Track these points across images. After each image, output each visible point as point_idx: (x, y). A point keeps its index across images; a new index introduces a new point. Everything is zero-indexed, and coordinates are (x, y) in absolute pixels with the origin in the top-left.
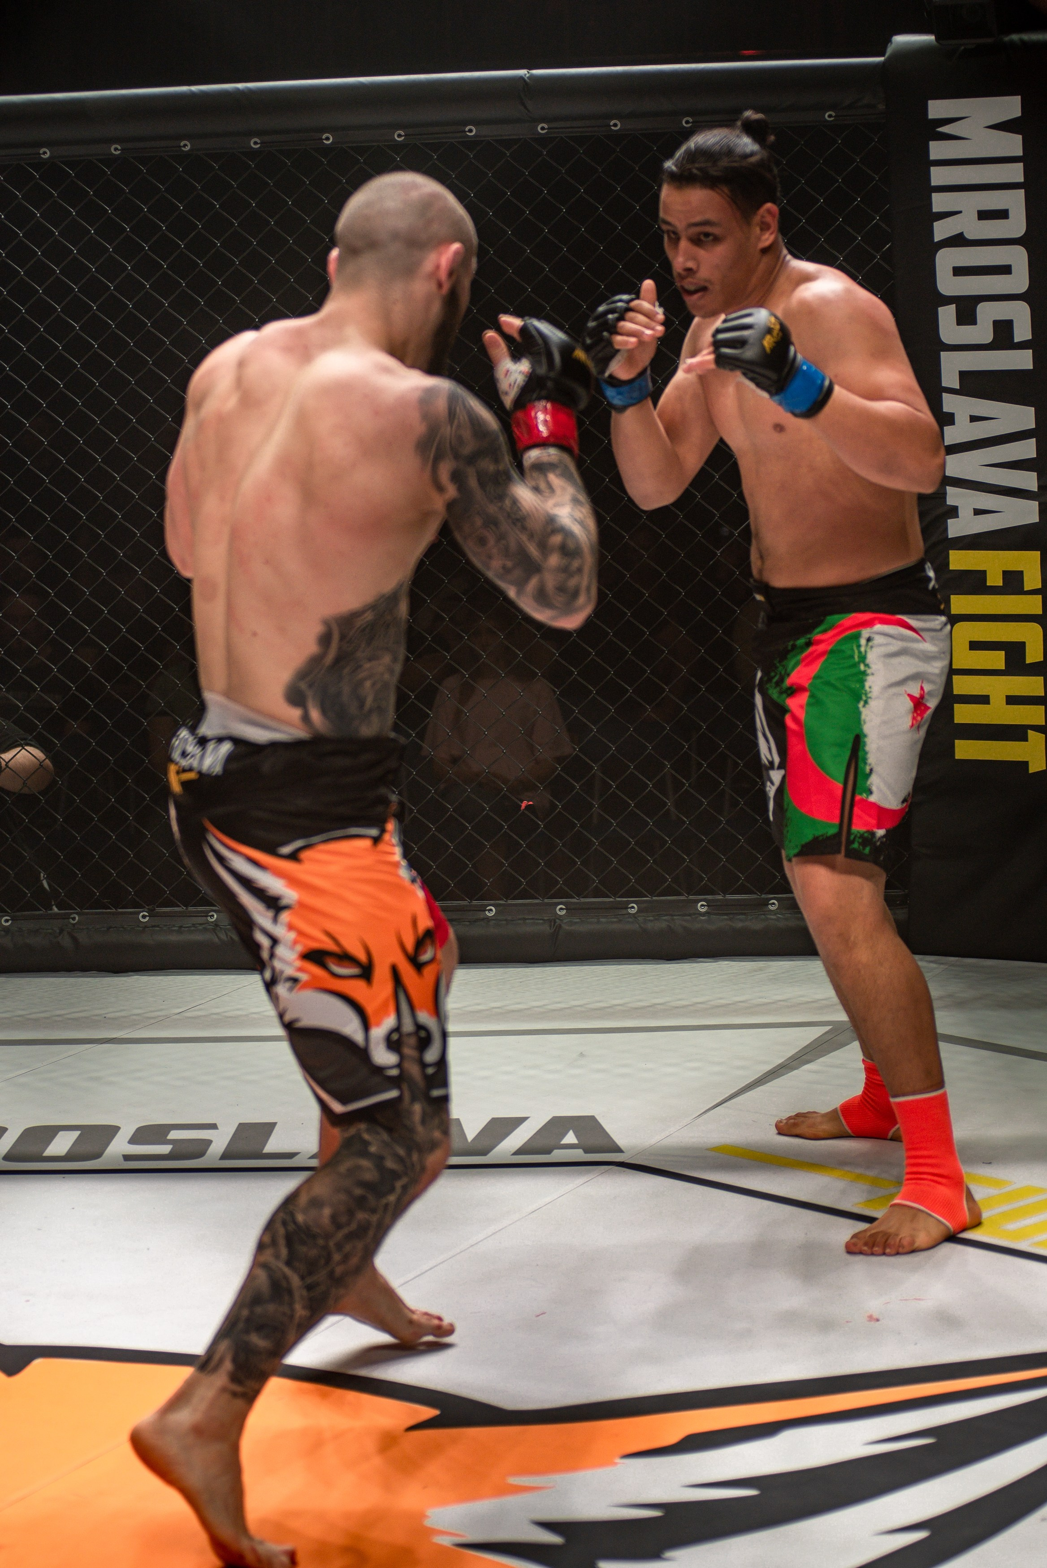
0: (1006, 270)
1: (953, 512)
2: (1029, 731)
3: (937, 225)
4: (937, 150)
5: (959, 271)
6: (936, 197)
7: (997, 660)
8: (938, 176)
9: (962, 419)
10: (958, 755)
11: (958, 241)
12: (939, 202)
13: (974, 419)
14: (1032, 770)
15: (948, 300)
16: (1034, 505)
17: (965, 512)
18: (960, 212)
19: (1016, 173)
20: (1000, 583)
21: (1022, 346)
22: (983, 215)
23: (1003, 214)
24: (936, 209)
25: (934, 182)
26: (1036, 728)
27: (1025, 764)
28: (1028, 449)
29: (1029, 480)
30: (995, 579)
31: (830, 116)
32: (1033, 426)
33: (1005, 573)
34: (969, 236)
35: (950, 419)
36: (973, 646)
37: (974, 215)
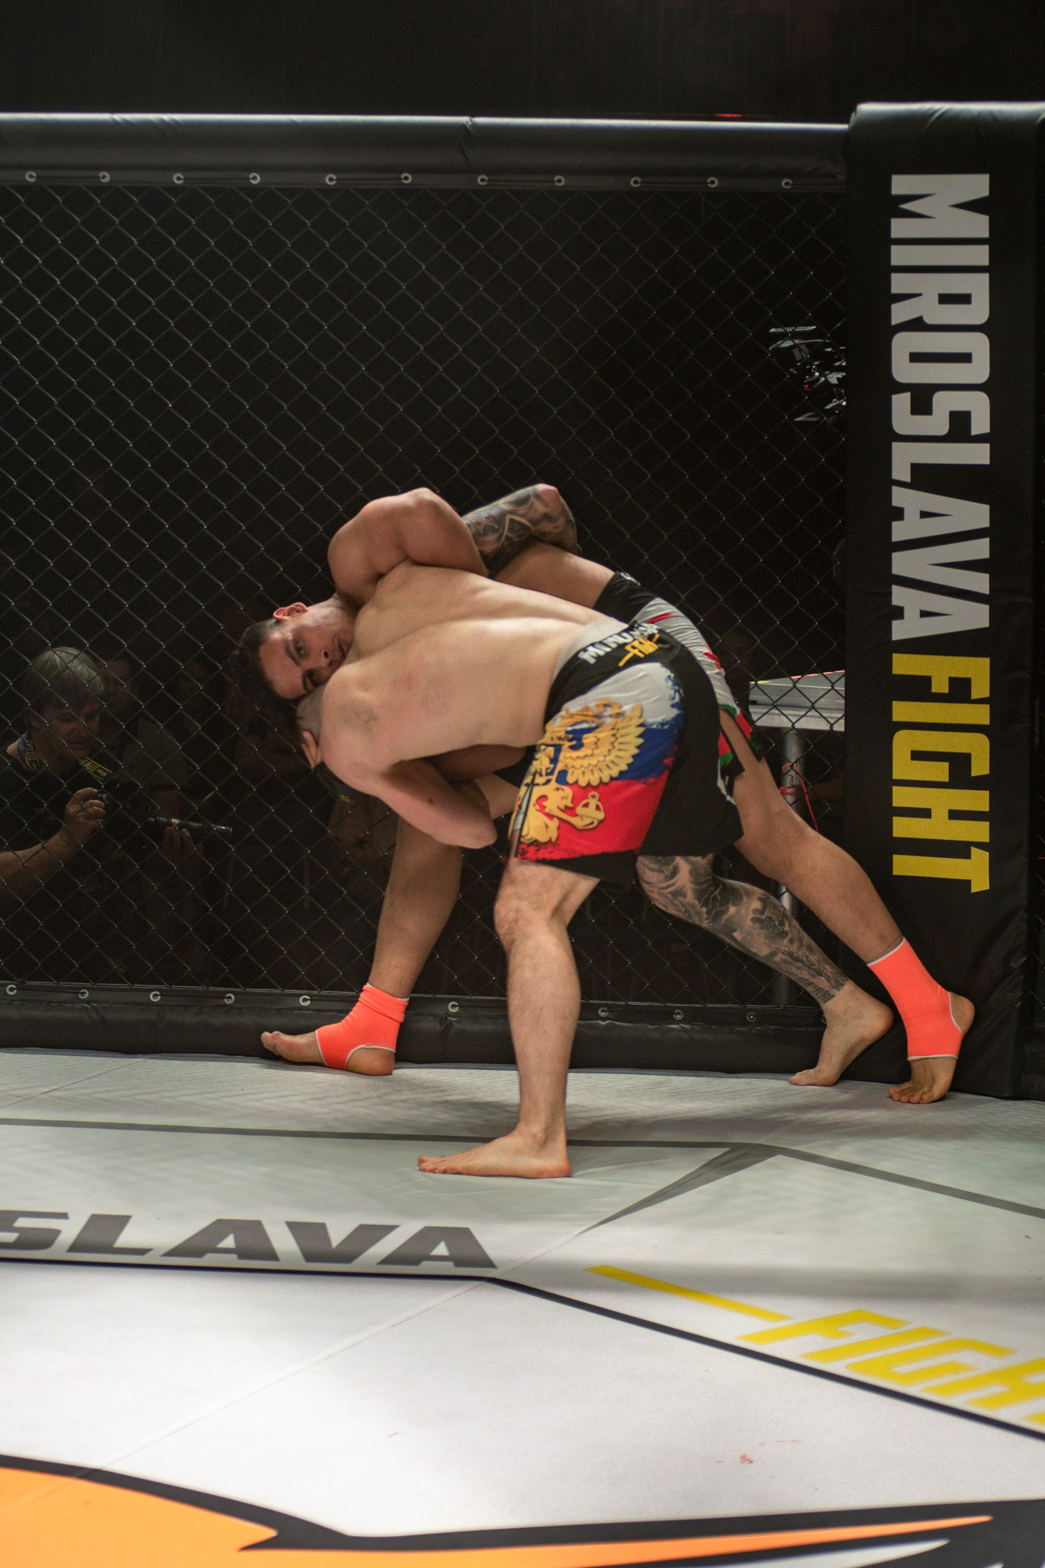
0: (966, 358)
1: (899, 613)
2: (973, 849)
3: (895, 307)
4: (899, 228)
5: (916, 357)
6: (895, 277)
7: (940, 771)
8: (899, 255)
9: (911, 514)
10: (896, 871)
11: (917, 325)
12: (899, 283)
13: (924, 515)
14: (975, 889)
15: (902, 388)
16: (985, 608)
17: (913, 614)
18: (919, 295)
19: (981, 255)
20: (945, 690)
21: (980, 439)
22: (945, 299)
23: (965, 299)
24: (895, 289)
25: (894, 262)
26: (980, 845)
27: (967, 883)
28: (981, 549)
29: (981, 582)
30: (940, 686)
31: (787, 184)
32: (987, 524)
33: (952, 681)
34: (929, 320)
35: (899, 514)
36: (917, 755)
37: (936, 299)
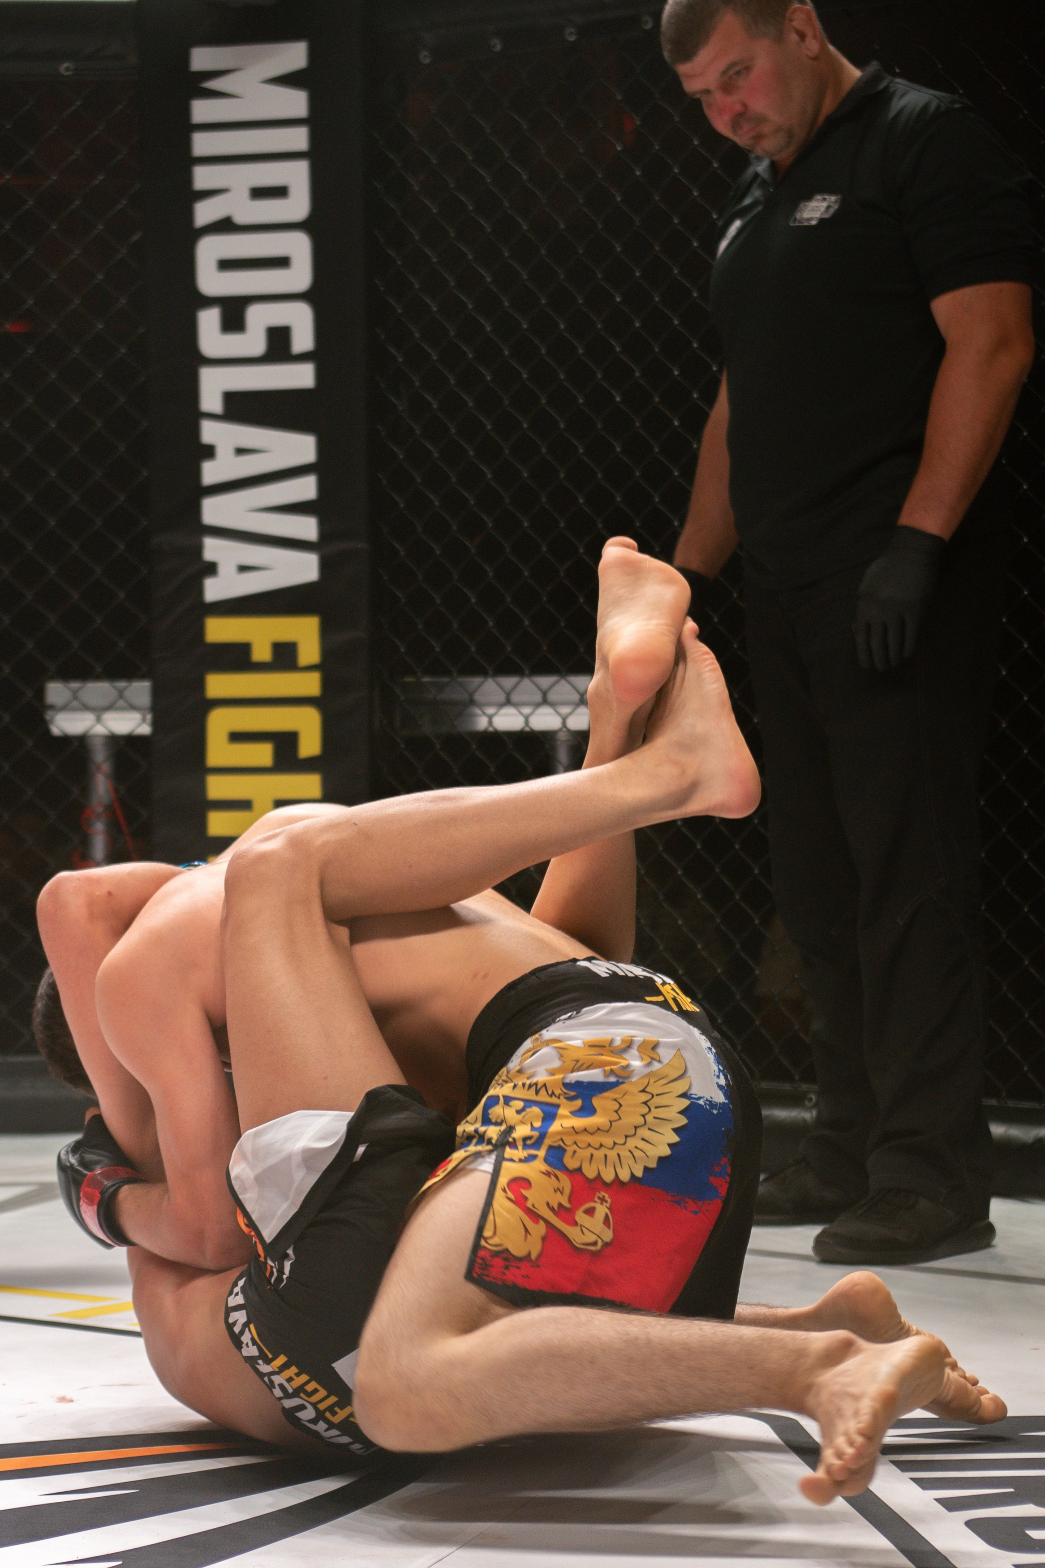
0: (282, 262)
1: (211, 569)
3: (199, 206)
4: (201, 110)
5: (226, 265)
6: (198, 170)
7: (263, 754)
8: (202, 144)
9: (224, 452)
11: (225, 226)
12: (203, 177)
13: (241, 451)
15: (209, 302)
16: (314, 558)
17: (227, 569)
18: (229, 190)
19: (298, 139)
20: (267, 657)
21: (303, 357)
22: (259, 193)
23: (280, 192)
24: (198, 186)
25: (197, 151)
28: (307, 489)
29: (308, 528)
30: (262, 653)
31: (67, 69)
32: (314, 458)
33: (275, 646)
34: (240, 219)
35: (209, 452)
36: (237, 737)
37: (246, 194)
